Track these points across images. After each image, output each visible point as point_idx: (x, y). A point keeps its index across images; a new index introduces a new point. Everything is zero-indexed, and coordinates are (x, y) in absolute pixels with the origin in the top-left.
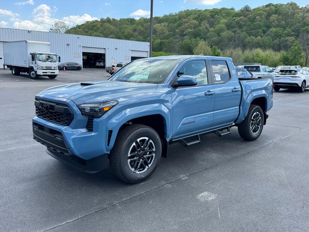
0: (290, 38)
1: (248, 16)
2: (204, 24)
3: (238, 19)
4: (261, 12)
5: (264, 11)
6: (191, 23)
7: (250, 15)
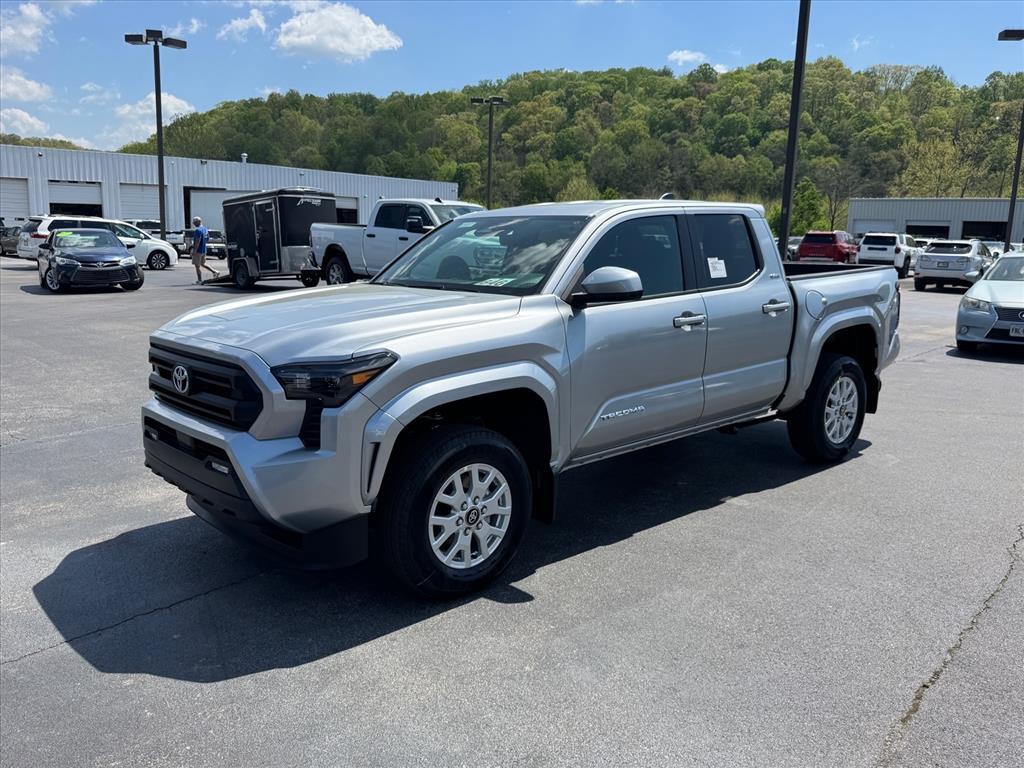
0: (823, 160)
1: (708, 96)
2: (584, 116)
3: (679, 103)
4: (746, 85)
5: (753, 82)
6: (545, 114)
7: (713, 92)
